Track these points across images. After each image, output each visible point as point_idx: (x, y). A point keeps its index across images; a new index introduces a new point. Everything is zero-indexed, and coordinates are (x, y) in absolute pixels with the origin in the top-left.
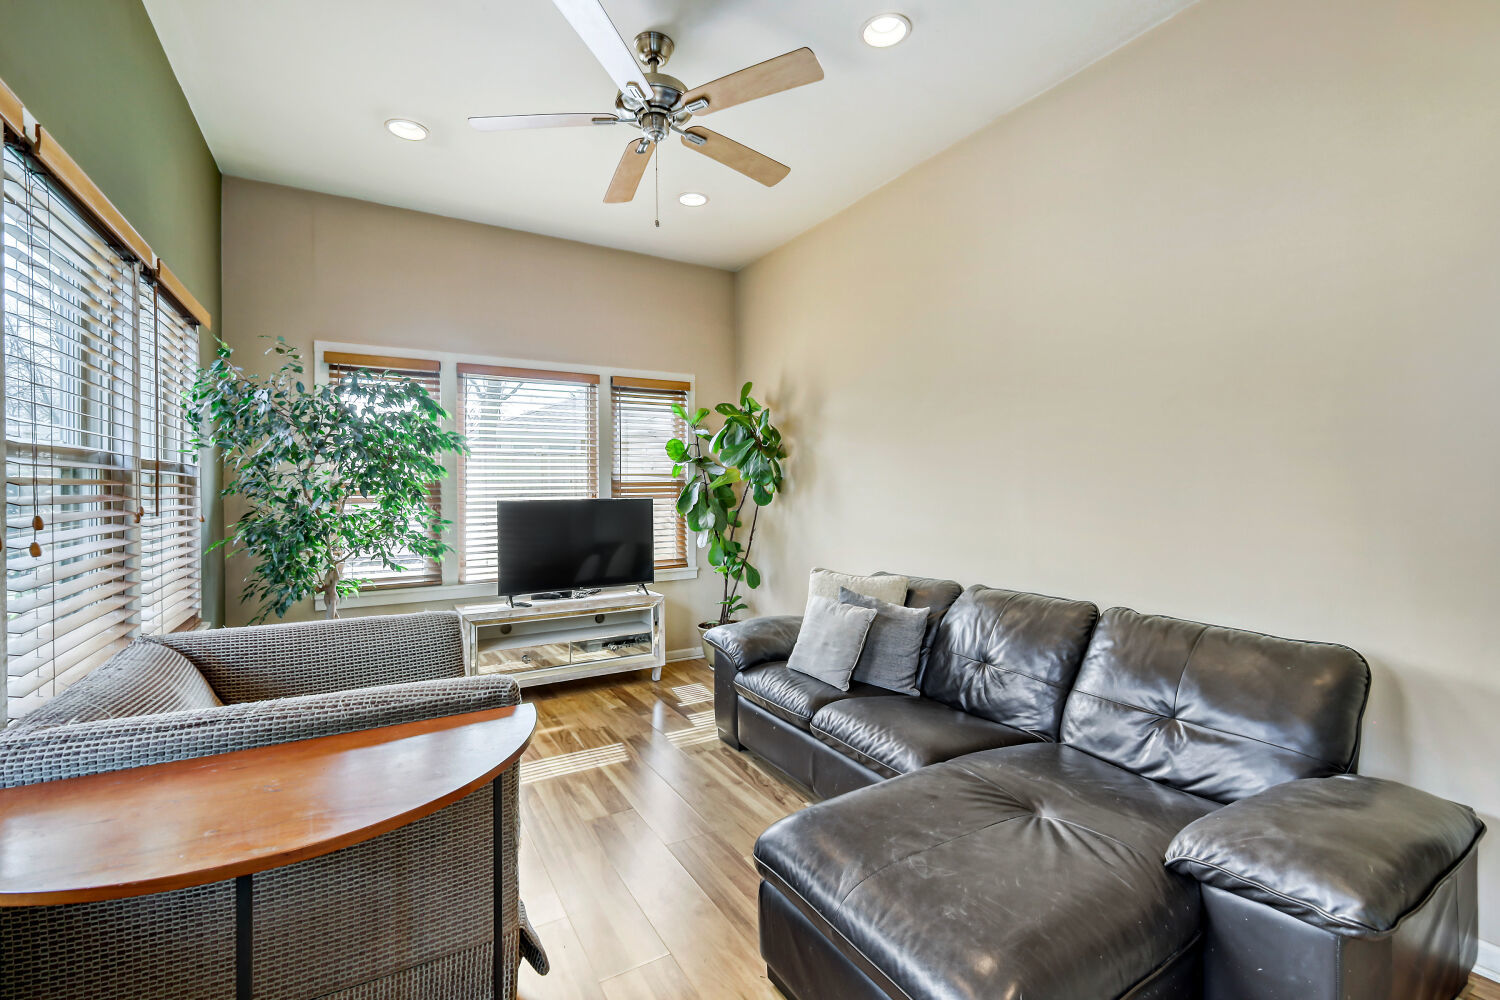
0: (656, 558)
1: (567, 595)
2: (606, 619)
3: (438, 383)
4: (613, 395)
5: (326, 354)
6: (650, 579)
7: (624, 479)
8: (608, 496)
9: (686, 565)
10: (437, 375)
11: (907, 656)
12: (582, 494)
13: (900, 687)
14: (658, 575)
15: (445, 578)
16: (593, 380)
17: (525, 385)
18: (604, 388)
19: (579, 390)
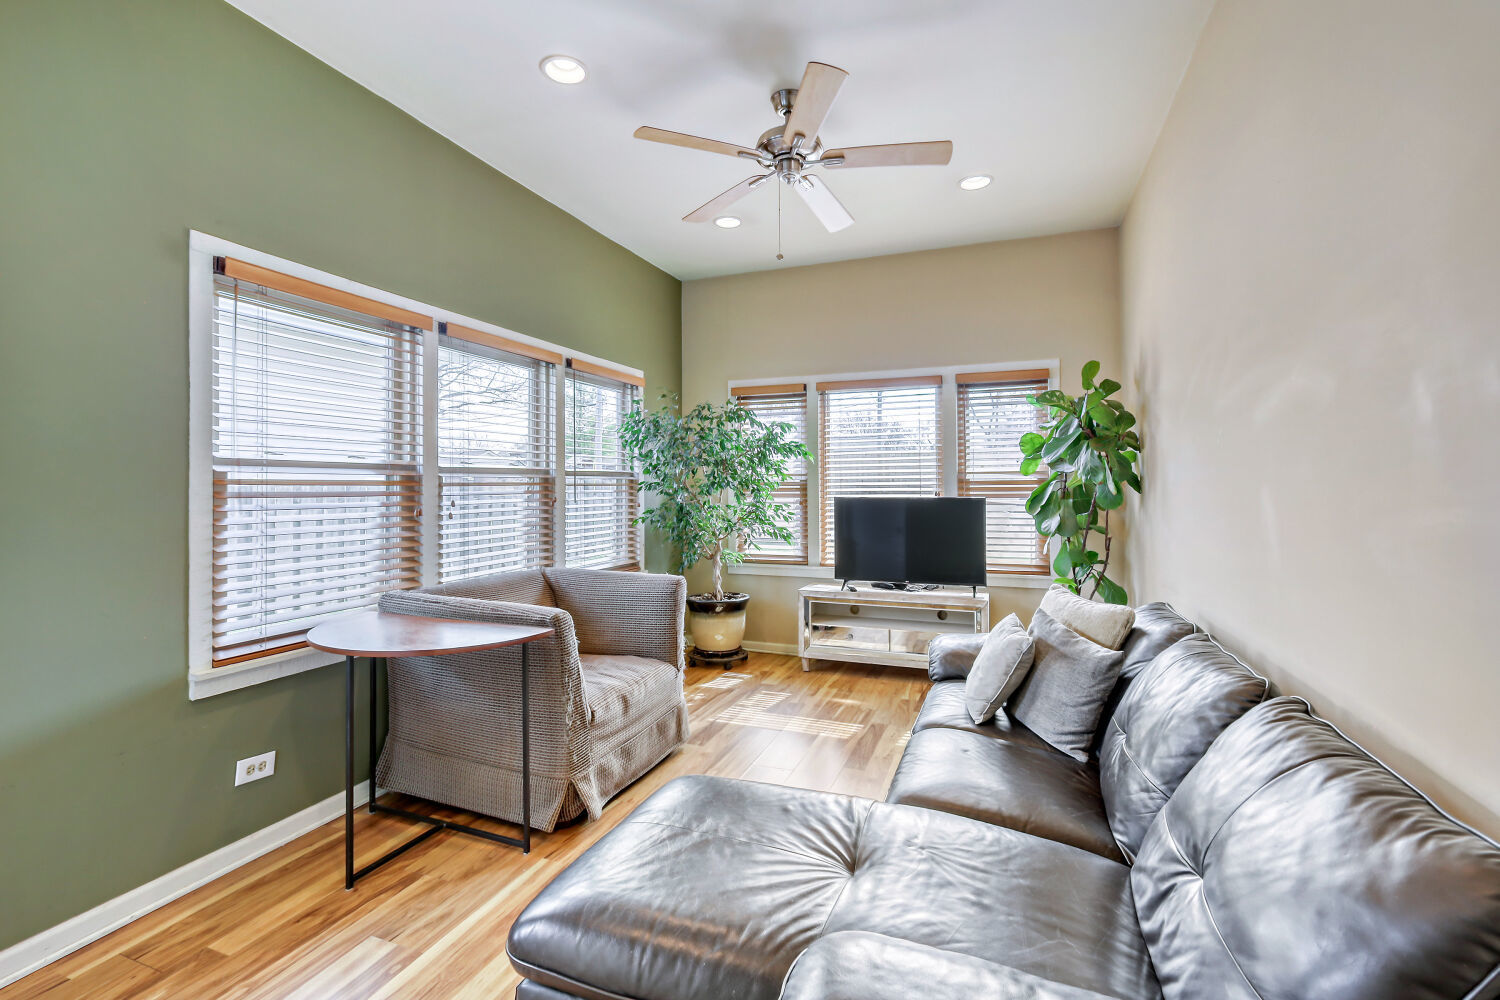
0: (988, 561)
1: (901, 587)
2: (948, 617)
3: (805, 401)
4: (959, 393)
5: (733, 389)
6: (982, 582)
7: (968, 477)
8: (954, 494)
9: (1048, 573)
10: (805, 395)
11: (1075, 706)
12: (930, 493)
13: (1059, 743)
14: (990, 579)
15: (810, 560)
16: (938, 381)
17: (884, 394)
18: (951, 387)
19: (931, 391)
